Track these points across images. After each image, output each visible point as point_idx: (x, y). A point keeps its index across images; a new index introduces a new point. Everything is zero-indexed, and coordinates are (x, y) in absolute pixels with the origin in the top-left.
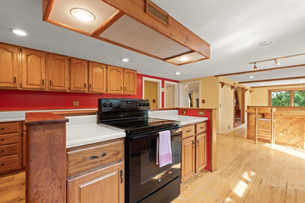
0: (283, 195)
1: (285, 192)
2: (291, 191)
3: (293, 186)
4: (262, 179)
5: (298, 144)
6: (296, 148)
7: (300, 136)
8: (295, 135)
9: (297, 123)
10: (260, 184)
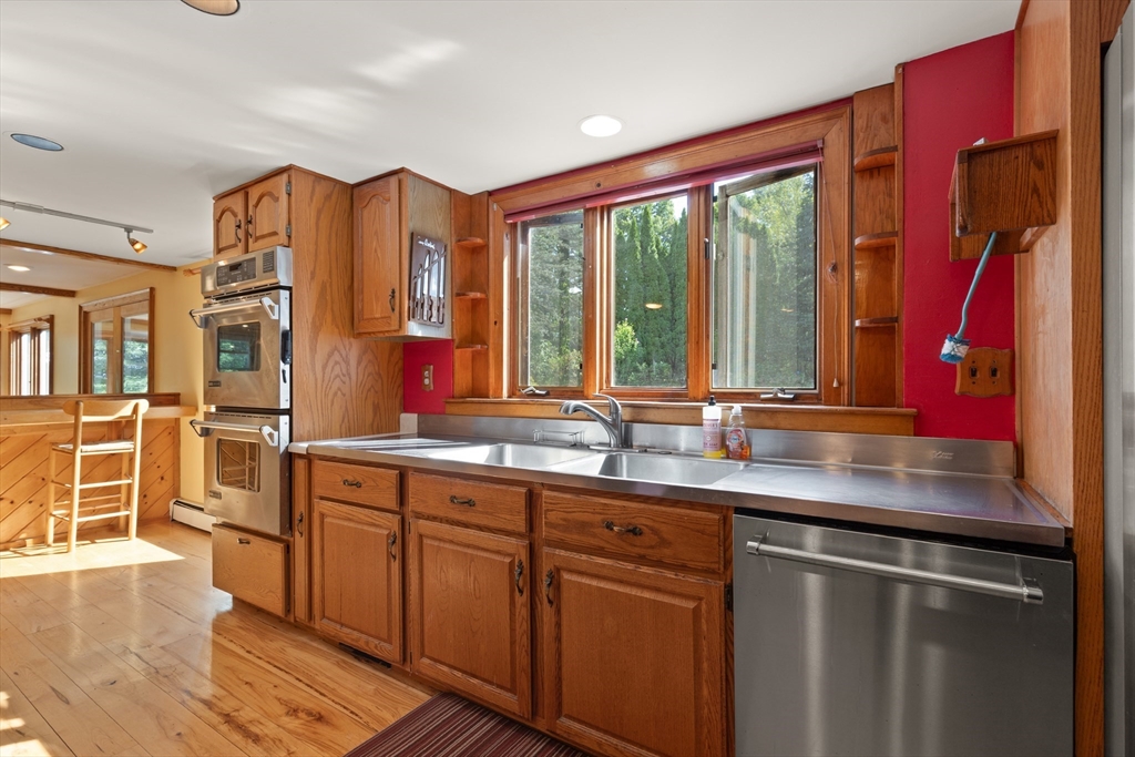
0: (158, 680)
1: (153, 670)
2: (158, 658)
3: (149, 646)
4: (53, 689)
5: (23, 536)
6: (20, 550)
7: (30, 502)
8: (12, 502)
9: (23, 457)
10: (68, 702)
